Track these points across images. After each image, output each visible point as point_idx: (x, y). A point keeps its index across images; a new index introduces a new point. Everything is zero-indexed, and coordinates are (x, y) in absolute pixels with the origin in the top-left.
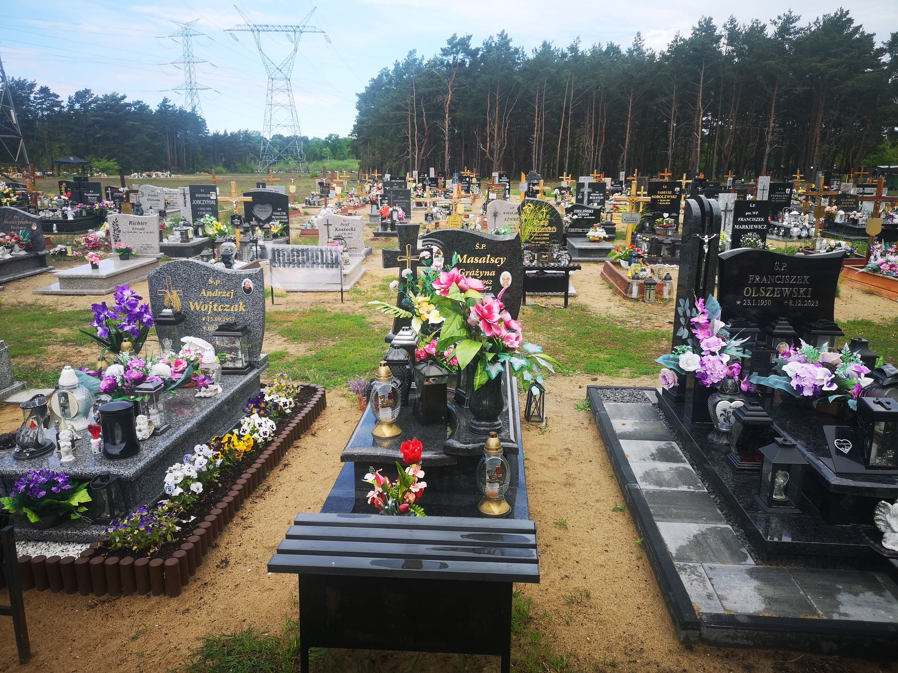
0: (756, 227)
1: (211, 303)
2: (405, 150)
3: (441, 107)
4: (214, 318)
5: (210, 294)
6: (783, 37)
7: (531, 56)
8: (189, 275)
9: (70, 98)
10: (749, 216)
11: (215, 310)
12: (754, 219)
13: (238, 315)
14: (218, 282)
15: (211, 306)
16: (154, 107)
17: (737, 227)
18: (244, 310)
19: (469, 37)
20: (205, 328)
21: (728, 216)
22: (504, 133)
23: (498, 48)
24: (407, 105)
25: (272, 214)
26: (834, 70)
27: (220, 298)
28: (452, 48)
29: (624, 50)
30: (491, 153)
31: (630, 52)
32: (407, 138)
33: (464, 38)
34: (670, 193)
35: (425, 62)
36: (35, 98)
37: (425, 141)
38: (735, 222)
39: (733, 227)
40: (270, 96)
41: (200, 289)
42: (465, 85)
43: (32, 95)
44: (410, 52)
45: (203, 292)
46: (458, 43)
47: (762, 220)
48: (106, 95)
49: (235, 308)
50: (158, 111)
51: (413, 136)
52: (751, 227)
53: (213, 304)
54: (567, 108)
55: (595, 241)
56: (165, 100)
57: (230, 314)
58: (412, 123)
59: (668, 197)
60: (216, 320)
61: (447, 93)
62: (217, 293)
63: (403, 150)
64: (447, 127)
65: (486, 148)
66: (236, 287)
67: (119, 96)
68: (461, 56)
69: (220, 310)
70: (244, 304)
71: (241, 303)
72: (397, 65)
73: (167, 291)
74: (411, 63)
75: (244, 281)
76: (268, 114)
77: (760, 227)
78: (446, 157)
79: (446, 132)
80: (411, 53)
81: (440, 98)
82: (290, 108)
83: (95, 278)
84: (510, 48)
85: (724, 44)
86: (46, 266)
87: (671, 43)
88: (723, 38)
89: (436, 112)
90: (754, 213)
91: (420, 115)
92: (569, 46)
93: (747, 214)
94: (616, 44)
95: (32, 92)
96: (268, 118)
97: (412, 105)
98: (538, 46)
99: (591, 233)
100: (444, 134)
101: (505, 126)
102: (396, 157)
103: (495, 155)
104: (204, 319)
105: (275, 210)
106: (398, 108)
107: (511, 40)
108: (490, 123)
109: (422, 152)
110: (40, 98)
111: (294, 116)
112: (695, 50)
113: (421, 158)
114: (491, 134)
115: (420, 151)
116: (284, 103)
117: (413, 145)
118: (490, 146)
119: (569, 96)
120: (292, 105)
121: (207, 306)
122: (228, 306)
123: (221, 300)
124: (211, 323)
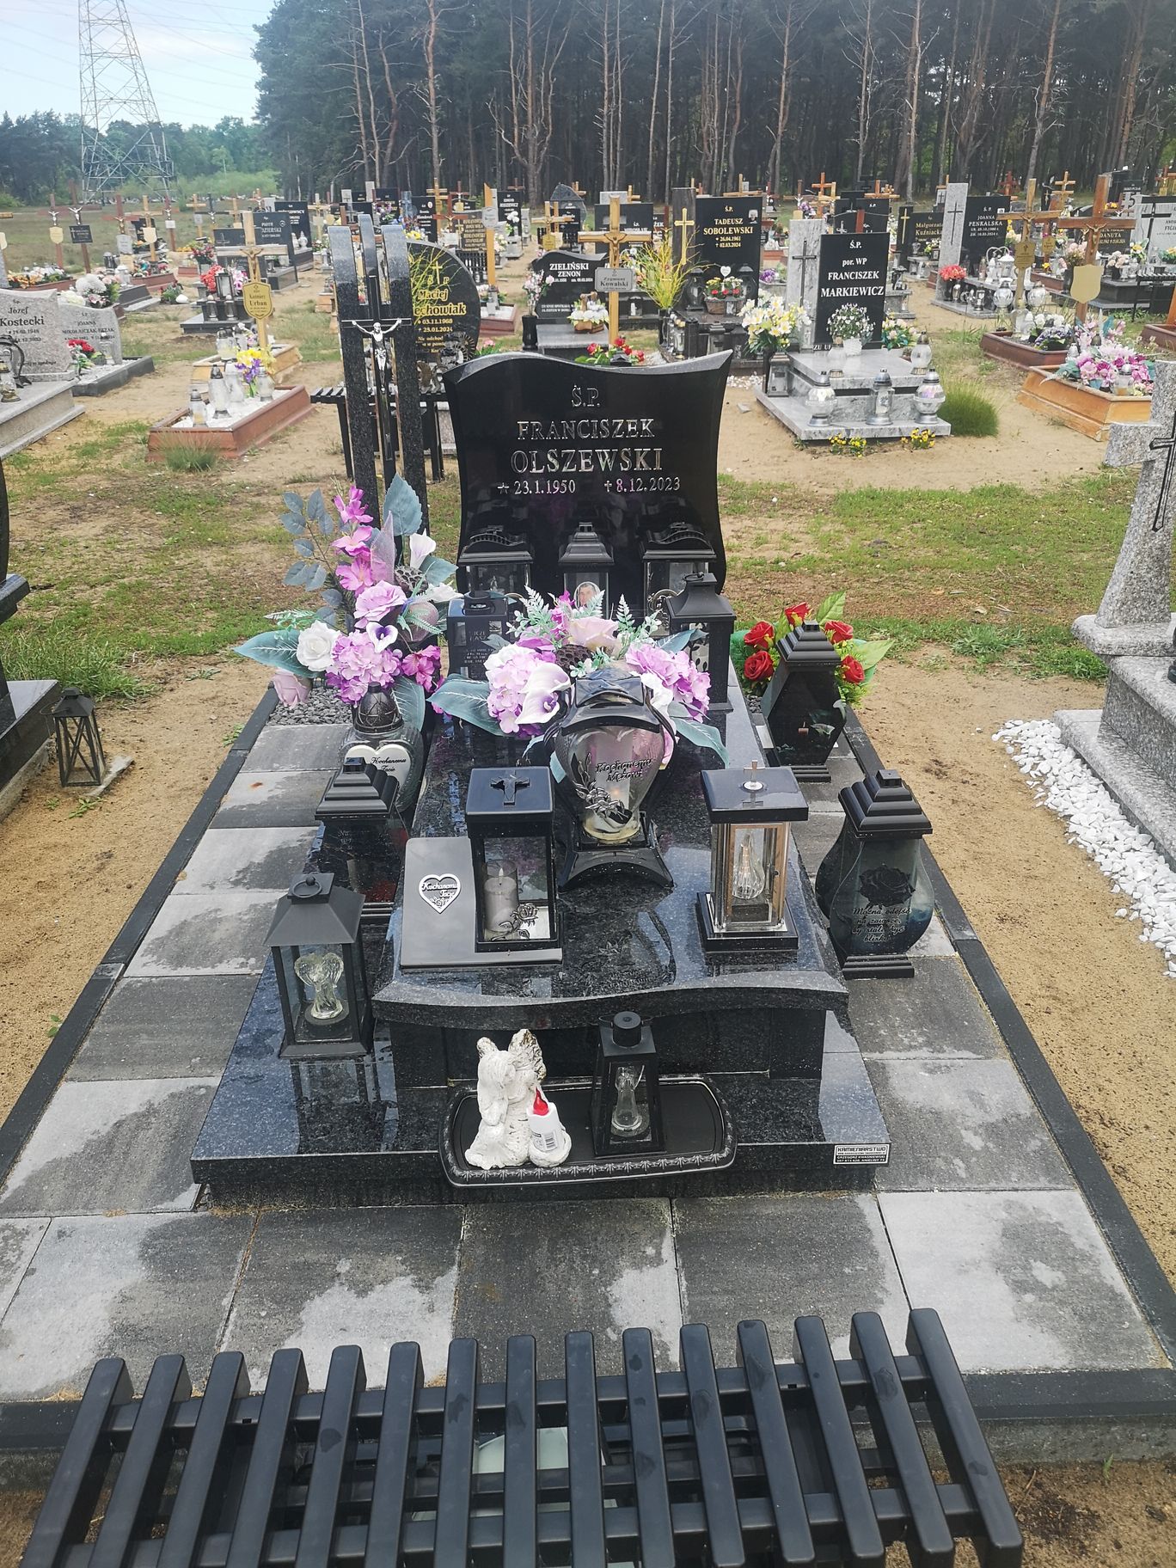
0: (863, 291)
2: (353, 148)
3: (419, 54)
10: (848, 268)
12: (859, 275)
17: (826, 292)
21: (808, 269)
22: (546, 105)
24: (348, 46)
30: (523, 149)
32: (356, 119)
34: (740, 221)
37: (394, 125)
38: (824, 282)
39: (820, 292)
40: (85, 35)
47: (876, 275)
51: (367, 116)
52: (854, 291)
55: (584, 331)
58: (364, 88)
59: (737, 230)
61: (426, 17)
63: (349, 146)
64: (432, 95)
65: (510, 136)
76: (87, 75)
77: (871, 291)
78: (435, 160)
79: (432, 105)
81: (414, 32)
82: (129, 61)
89: (409, 65)
90: (859, 261)
91: (377, 71)
93: (845, 263)
96: (88, 84)
97: (359, 48)
99: (579, 315)
100: (428, 111)
101: (547, 89)
102: (339, 162)
103: (531, 153)
106: (334, 55)
108: (517, 84)
109: (389, 151)
111: (142, 79)
113: (387, 162)
114: (520, 108)
115: (383, 146)
116: (116, 50)
117: (369, 134)
118: (520, 135)
119: (667, 26)
120: (134, 55)
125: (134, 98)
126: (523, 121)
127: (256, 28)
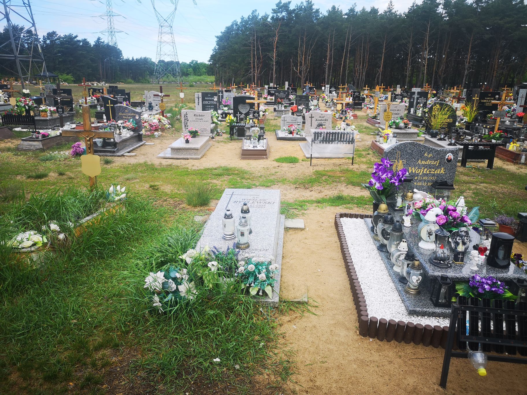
1: (423, 168)
2: (249, 71)
3: (271, 45)
4: (422, 178)
5: (423, 162)
6: (477, 4)
7: (326, 14)
8: (412, 151)
9: (44, 37)
11: (425, 172)
13: (438, 175)
14: (431, 155)
15: (422, 170)
16: (92, 43)
18: (443, 173)
19: (289, 3)
20: (415, 183)
22: (308, 61)
23: (305, 9)
24: (250, 43)
25: (250, 110)
26: (508, 25)
27: (429, 165)
28: (279, 9)
29: (381, 11)
30: (300, 73)
31: (386, 12)
32: (251, 63)
33: (286, 3)
34: (493, 98)
35: (260, 17)
36: (24, 36)
37: (261, 65)
40: (160, 37)
41: (418, 159)
42: (286, 32)
43: (22, 35)
44: (253, 11)
45: (419, 162)
46: (283, 6)
48: (66, 35)
49: (438, 172)
50: (94, 45)
51: (254, 62)
54: (347, 46)
56: (99, 39)
57: (434, 175)
58: (254, 54)
59: (491, 101)
60: (424, 178)
61: (274, 36)
62: (428, 162)
63: (247, 71)
64: (275, 57)
65: (297, 69)
66: (442, 159)
67: (73, 36)
68: (284, 14)
69: (428, 172)
70: (444, 169)
71: (443, 169)
72: (242, 19)
73: (397, 161)
74: (254, 17)
75: (448, 155)
76: (159, 48)
78: (274, 75)
79: (274, 60)
80: (254, 12)
81: (271, 39)
82: (172, 44)
84: (313, 9)
85: (442, 8)
86: (142, 141)
87: (410, 8)
88: (441, 5)
89: (267, 47)
91: (258, 49)
92: (349, 8)
94: (376, 8)
95: (22, 33)
96: (159, 50)
97: (254, 43)
98: (330, 8)
100: (272, 61)
101: (309, 56)
102: (244, 75)
103: (302, 74)
104: (416, 178)
106: (245, 45)
107: (313, 4)
108: (300, 55)
109: (258, 72)
110: (27, 37)
111: (175, 49)
112: (425, 12)
113: (258, 75)
114: (300, 62)
115: (257, 70)
116: (168, 41)
117: (254, 67)
118: (300, 69)
120: (173, 42)
121: (420, 170)
122: (434, 170)
123: (430, 167)
124: (420, 181)
125: (172, 54)
126: (301, 65)
127: (217, 37)
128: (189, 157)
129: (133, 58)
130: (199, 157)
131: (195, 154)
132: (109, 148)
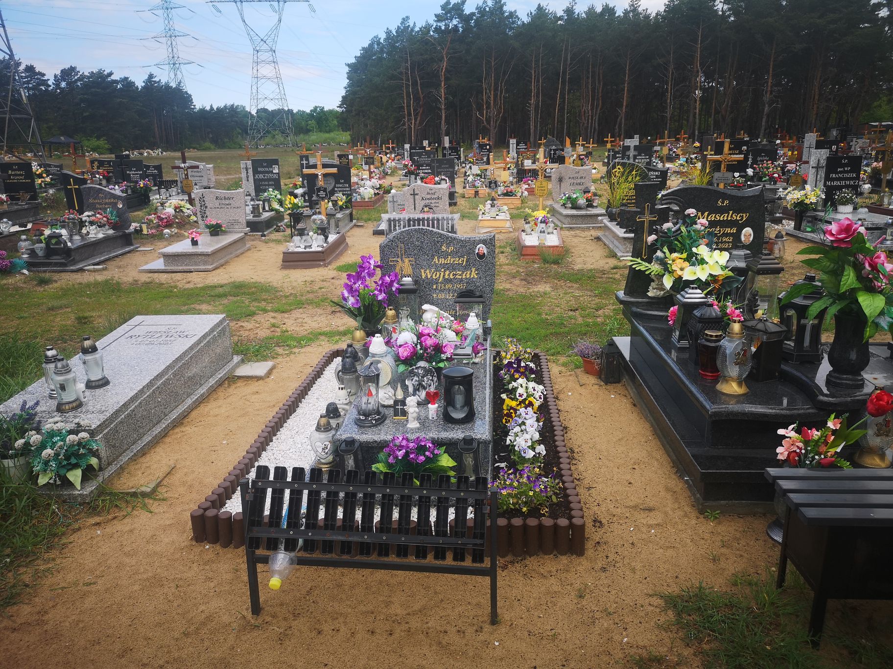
0: (848, 183)
1: (443, 270)
2: (400, 121)
3: (436, 75)
4: (445, 286)
5: (442, 261)
7: (526, 19)
8: (422, 243)
9: (55, 76)
10: (841, 172)
11: (446, 277)
12: (846, 175)
13: (470, 281)
14: (451, 248)
15: (442, 274)
16: (140, 83)
17: (829, 183)
18: (476, 277)
19: (463, 3)
20: (435, 295)
21: (819, 173)
22: (501, 100)
23: (492, 12)
24: (401, 73)
25: (335, 187)
26: (833, 26)
27: (452, 265)
28: (446, 14)
29: (619, 13)
30: (488, 120)
31: (626, 12)
32: (403, 107)
33: (458, 3)
34: (737, 152)
35: (417, 29)
36: (21, 77)
37: (421, 110)
38: (827, 178)
39: (825, 183)
40: (255, 68)
41: (433, 256)
42: (461, 52)
43: (18, 74)
44: (403, 19)
45: (436, 260)
46: (453, 8)
47: (854, 175)
48: (92, 72)
49: (467, 275)
50: (143, 88)
51: (409, 106)
52: (843, 183)
53: (445, 271)
54: (564, 73)
56: (151, 76)
57: (461, 280)
58: (408, 93)
60: (447, 287)
61: (441, 60)
62: (450, 260)
63: (398, 120)
64: (443, 96)
65: (482, 114)
67: (105, 73)
68: (455, 22)
69: (452, 277)
70: (476, 270)
71: (473, 270)
72: (388, 32)
73: (399, 260)
74: (404, 31)
75: (478, 246)
76: (255, 87)
77: (852, 183)
78: (443, 126)
79: (443, 100)
80: (405, 20)
81: (435, 66)
82: (276, 80)
83: (200, 255)
84: (505, 12)
85: (721, 2)
86: (132, 245)
87: (667, 3)
89: (430, 80)
90: (846, 169)
91: (415, 84)
92: (565, 8)
93: (839, 170)
94: (611, 6)
95: (17, 71)
96: (254, 91)
97: (407, 73)
98: (533, 9)
100: (440, 103)
101: (501, 93)
102: (392, 127)
103: (492, 122)
104: (435, 287)
105: (337, 182)
106: (392, 77)
107: (505, 3)
108: (486, 89)
109: (418, 122)
110: (26, 77)
111: (281, 88)
112: (693, 9)
113: (417, 127)
114: (487, 101)
115: (416, 120)
116: (270, 75)
117: (409, 114)
118: (487, 114)
119: (565, 60)
120: (279, 78)
121: (438, 273)
122: (460, 273)
123: (452, 267)
124: (441, 291)
125: (277, 97)
126: (488, 107)
127: (348, 65)
128: (192, 268)
129: (211, 106)
130: (210, 267)
131: (205, 263)
132: (56, 259)
